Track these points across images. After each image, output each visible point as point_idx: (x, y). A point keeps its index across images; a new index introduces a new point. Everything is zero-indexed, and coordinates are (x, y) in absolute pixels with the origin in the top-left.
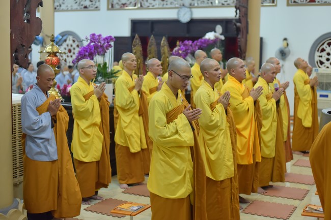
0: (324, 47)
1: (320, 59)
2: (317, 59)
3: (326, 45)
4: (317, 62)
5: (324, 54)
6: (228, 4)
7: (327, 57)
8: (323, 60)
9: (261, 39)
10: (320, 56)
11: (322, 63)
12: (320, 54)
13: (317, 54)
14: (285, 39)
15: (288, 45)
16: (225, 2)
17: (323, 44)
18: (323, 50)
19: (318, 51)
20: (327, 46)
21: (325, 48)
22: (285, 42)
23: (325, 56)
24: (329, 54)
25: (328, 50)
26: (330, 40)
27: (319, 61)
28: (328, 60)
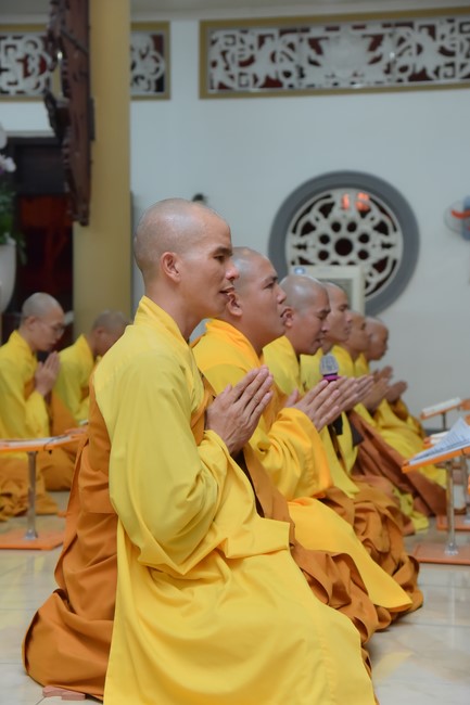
0: (311, 217)
2: (292, 253)
3: (315, 212)
5: (312, 239)
6: (20, 92)
7: (322, 247)
9: (132, 197)
10: (300, 247)
12: (302, 241)
13: (293, 240)
14: (199, 197)
16: (10, 84)
17: (308, 210)
18: (308, 229)
19: (294, 231)
20: (320, 216)
21: (313, 222)
23: (314, 247)
24: (324, 239)
25: (323, 226)
26: (328, 197)
27: (297, 261)
28: (323, 256)
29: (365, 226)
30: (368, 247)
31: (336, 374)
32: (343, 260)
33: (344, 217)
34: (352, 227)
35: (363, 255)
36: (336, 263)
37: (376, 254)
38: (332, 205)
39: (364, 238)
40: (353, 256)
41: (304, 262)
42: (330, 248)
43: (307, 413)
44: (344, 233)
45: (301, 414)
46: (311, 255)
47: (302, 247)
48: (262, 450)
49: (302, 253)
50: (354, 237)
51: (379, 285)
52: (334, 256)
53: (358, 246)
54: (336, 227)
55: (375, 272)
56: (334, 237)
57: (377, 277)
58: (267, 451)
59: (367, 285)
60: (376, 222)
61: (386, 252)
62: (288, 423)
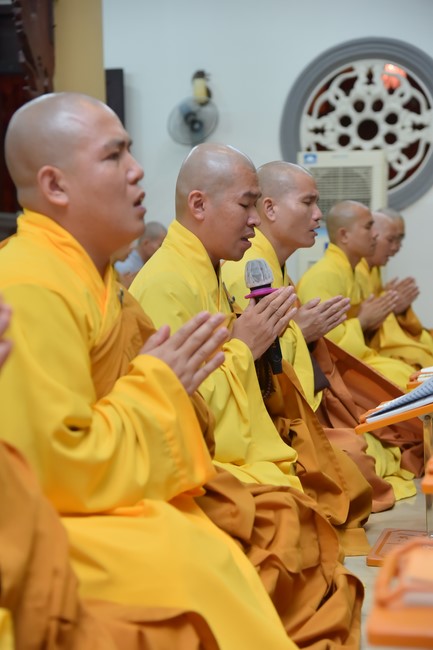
0: (329, 95)
2: (307, 139)
3: (335, 89)
4: (309, 150)
5: (331, 121)
7: (342, 130)
10: (317, 131)
12: (319, 123)
13: (309, 122)
14: (200, 75)
15: (209, 93)
17: (327, 87)
18: (327, 109)
19: (310, 113)
20: (341, 93)
21: (333, 101)
22: (200, 82)
23: (333, 130)
24: (345, 121)
25: (344, 106)
26: (351, 70)
27: (314, 148)
28: (344, 140)
29: (393, 104)
30: (396, 129)
31: (269, 285)
32: (367, 145)
33: (369, 93)
34: (378, 106)
35: (391, 139)
36: (358, 148)
37: (406, 137)
38: (355, 79)
39: (392, 119)
40: (379, 140)
41: (320, 148)
42: (352, 131)
43: (172, 364)
44: (368, 113)
45: (163, 366)
46: (329, 139)
47: (319, 131)
48: (74, 429)
49: (319, 138)
50: (380, 117)
51: (409, 173)
52: (356, 140)
53: (384, 128)
54: (359, 106)
55: (404, 158)
56: (357, 118)
57: (407, 164)
58: (87, 430)
59: (392, 173)
60: (406, 98)
61: (418, 134)
62: (140, 379)
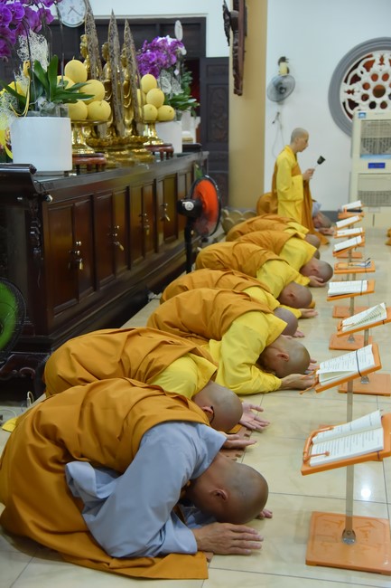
0: (357, 71)
1: (350, 96)
2: (343, 97)
3: (361, 67)
4: (344, 104)
5: (357, 86)
7: (364, 92)
8: (356, 98)
10: (349, 92)
11: (353, 104)
12: (351, 88)
13: (345, 87)
14: (283, 60)
15: (288, 70)
17: (356, 66)
18: (356, 79)
19: (346, 81)
20: (364, 70)
21: (359, 74)
22: (283, 64)
23: (359, 92)
24: (366, 86)
25: (366, 77)
26: (371, 56)
27: (347, 102)
28: (365, 98)
32: (378, 101)
33: (381, 70)
38: (373, 61)
40: (386, 98)
41: (351, 102)
42: (370, 92)
44: (380, 82)
47: (351, 92)
50: (387, 84)
52: (372, 97)
53: (389, 90)
54: (375, 77)
56: (373, 85)
